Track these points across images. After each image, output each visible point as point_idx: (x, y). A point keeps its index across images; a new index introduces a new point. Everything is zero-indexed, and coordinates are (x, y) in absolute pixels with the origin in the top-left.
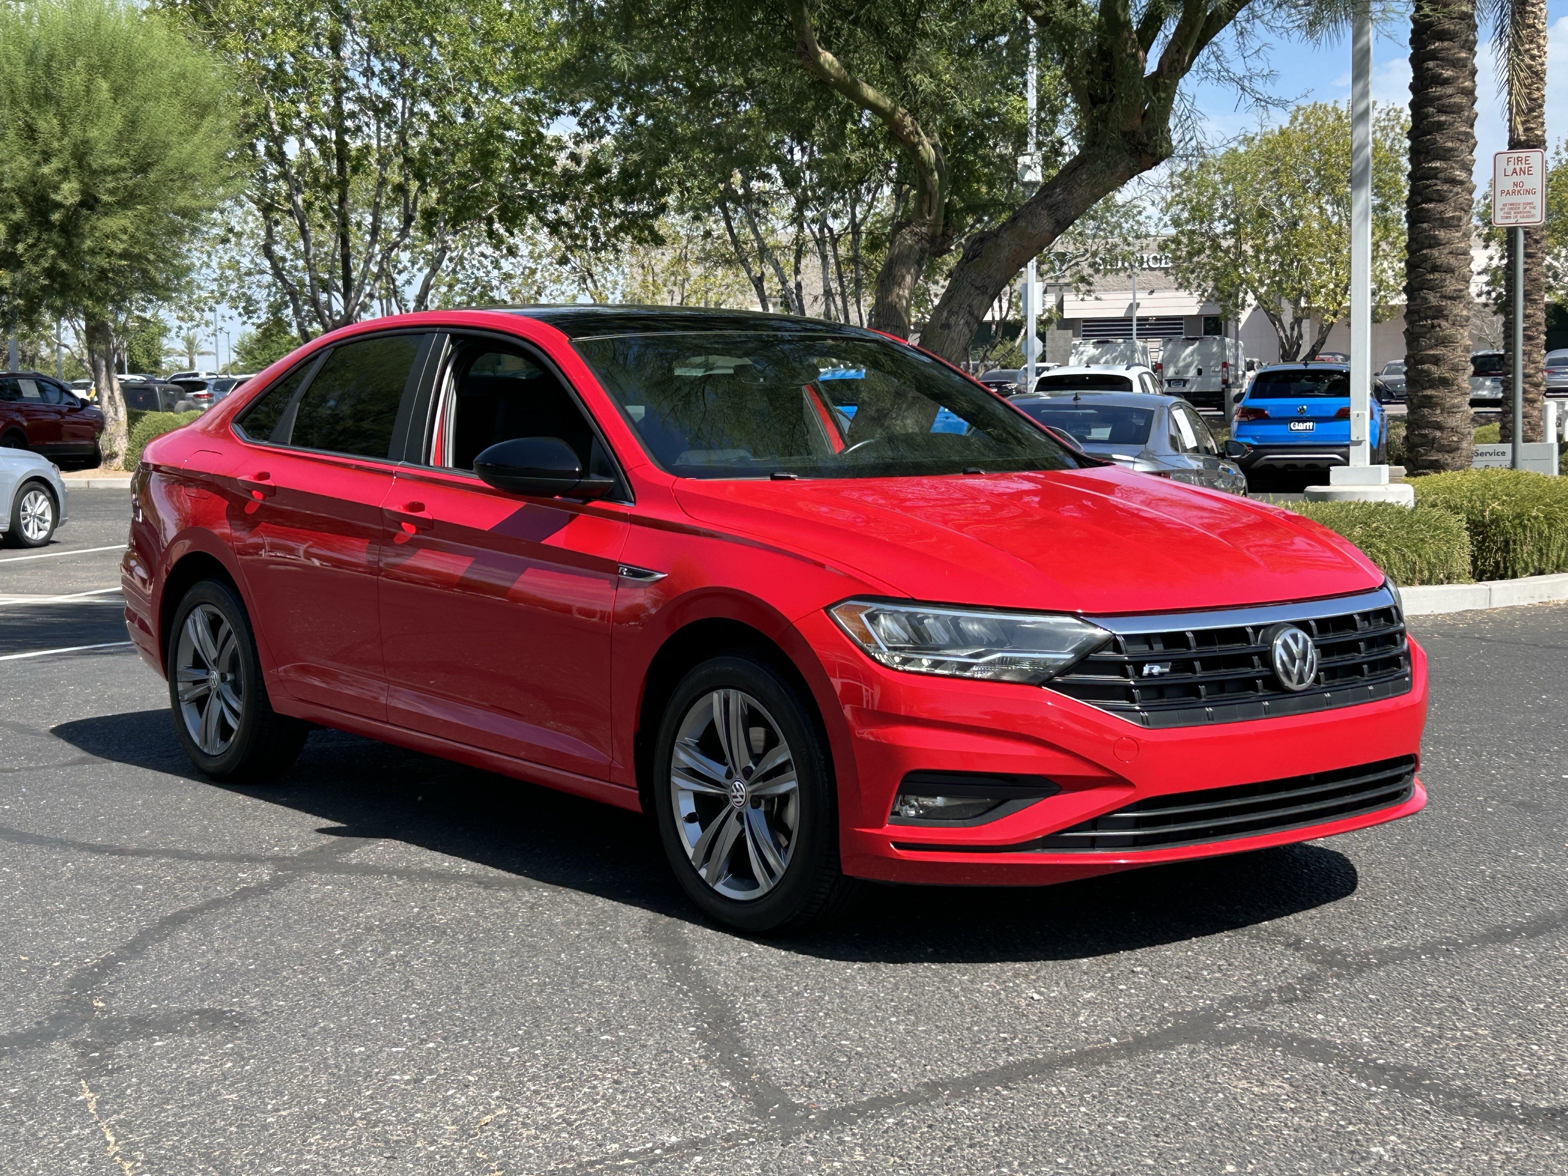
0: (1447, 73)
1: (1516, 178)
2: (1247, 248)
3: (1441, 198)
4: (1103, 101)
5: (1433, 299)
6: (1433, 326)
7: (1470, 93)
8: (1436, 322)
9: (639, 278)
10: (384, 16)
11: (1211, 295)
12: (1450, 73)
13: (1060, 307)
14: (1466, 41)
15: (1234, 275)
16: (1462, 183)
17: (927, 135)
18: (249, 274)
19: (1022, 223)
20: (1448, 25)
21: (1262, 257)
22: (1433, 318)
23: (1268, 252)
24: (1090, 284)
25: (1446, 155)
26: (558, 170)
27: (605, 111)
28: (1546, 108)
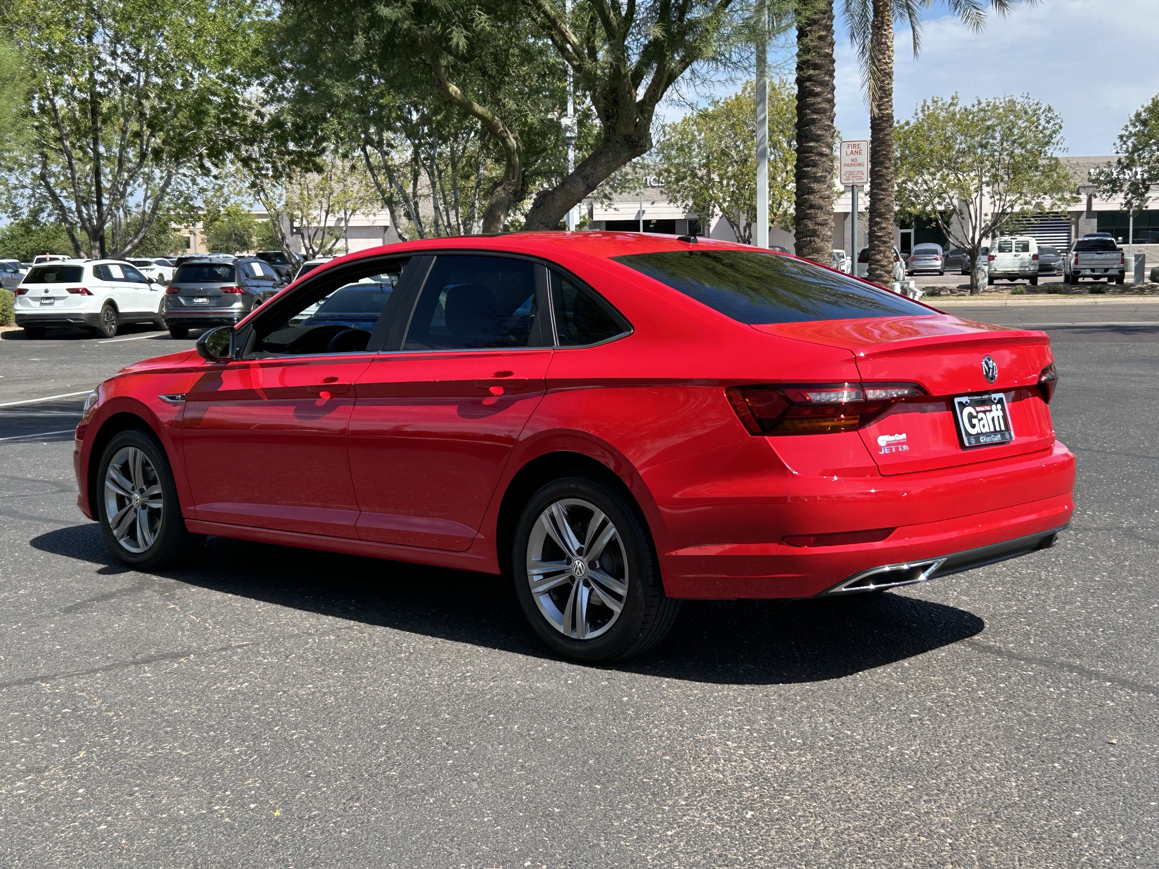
0: (818, 89)
1: (852, 157)
2: (715, 177)
3: (815, 165)
4: (613, 117)
5: (811, 225)
6: (811, 241)
7: (831, 102)
8: (812, 239)
9: (299, 192)
10: (127, 18)
11: (692, 208)
12: (819, 89)
13: (591, 213)
14: (828, 70)
15: (706, 195)
16: (826, 155)
17: (512, 133)
18: (15, 188)
19: (568, 187)
20: (818, 61)
21: (725, 182)
22: (811, 236)
23: (729, 179)
24: (610, 199)
25: (817, 139)
26: (249, 122)
27: (282, 83)
28: (893, 96)
